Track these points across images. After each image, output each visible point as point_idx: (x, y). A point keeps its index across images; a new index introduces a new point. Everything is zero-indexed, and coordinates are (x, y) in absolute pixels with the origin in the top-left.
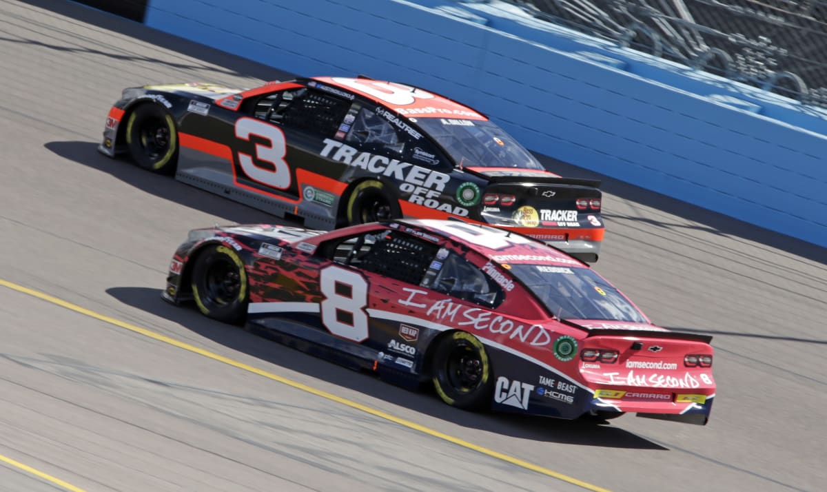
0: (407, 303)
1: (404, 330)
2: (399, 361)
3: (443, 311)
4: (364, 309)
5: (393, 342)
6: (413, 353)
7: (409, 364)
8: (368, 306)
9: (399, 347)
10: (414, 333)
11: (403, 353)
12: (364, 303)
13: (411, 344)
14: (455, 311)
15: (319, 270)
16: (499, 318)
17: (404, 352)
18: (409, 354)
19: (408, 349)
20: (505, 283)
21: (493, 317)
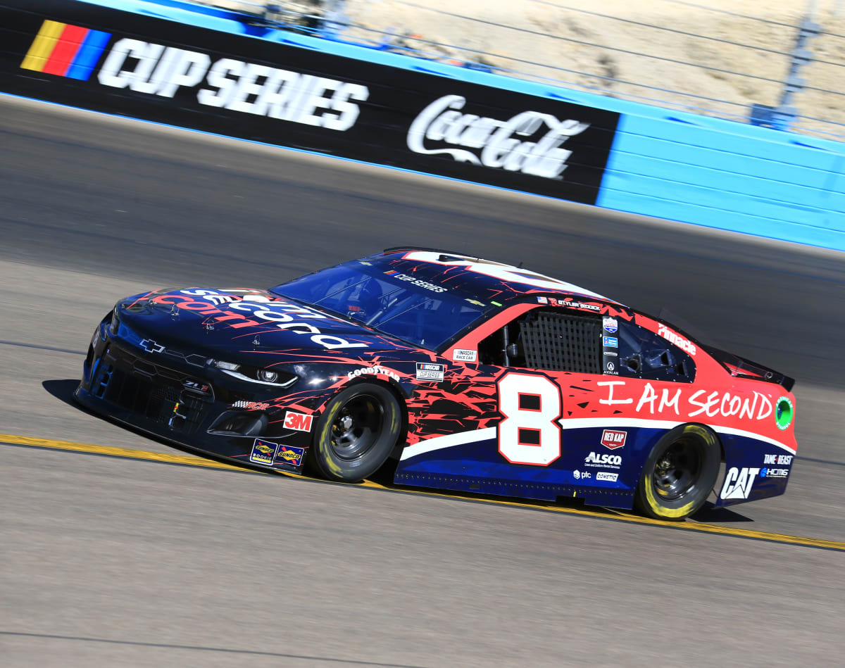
0: (610, 402)
1: (607, 437)
2: (601, 476)
3: (657, 402)
4: (556, 422)
5: (592, 454)
6: (619, 462)
7: (612, 478)
8: (561, 417)
9: (601, 459)
10: (620, 438)
11: (605, 466)
12: (557, 414)
13: (615, 453)
14: (675, 400)
15: (496, 384)
16: (727, 396)
17: (607, 464)
18: (613, 465)
19: (612, 460)
20: (687, 346)
21: (720, 397)
